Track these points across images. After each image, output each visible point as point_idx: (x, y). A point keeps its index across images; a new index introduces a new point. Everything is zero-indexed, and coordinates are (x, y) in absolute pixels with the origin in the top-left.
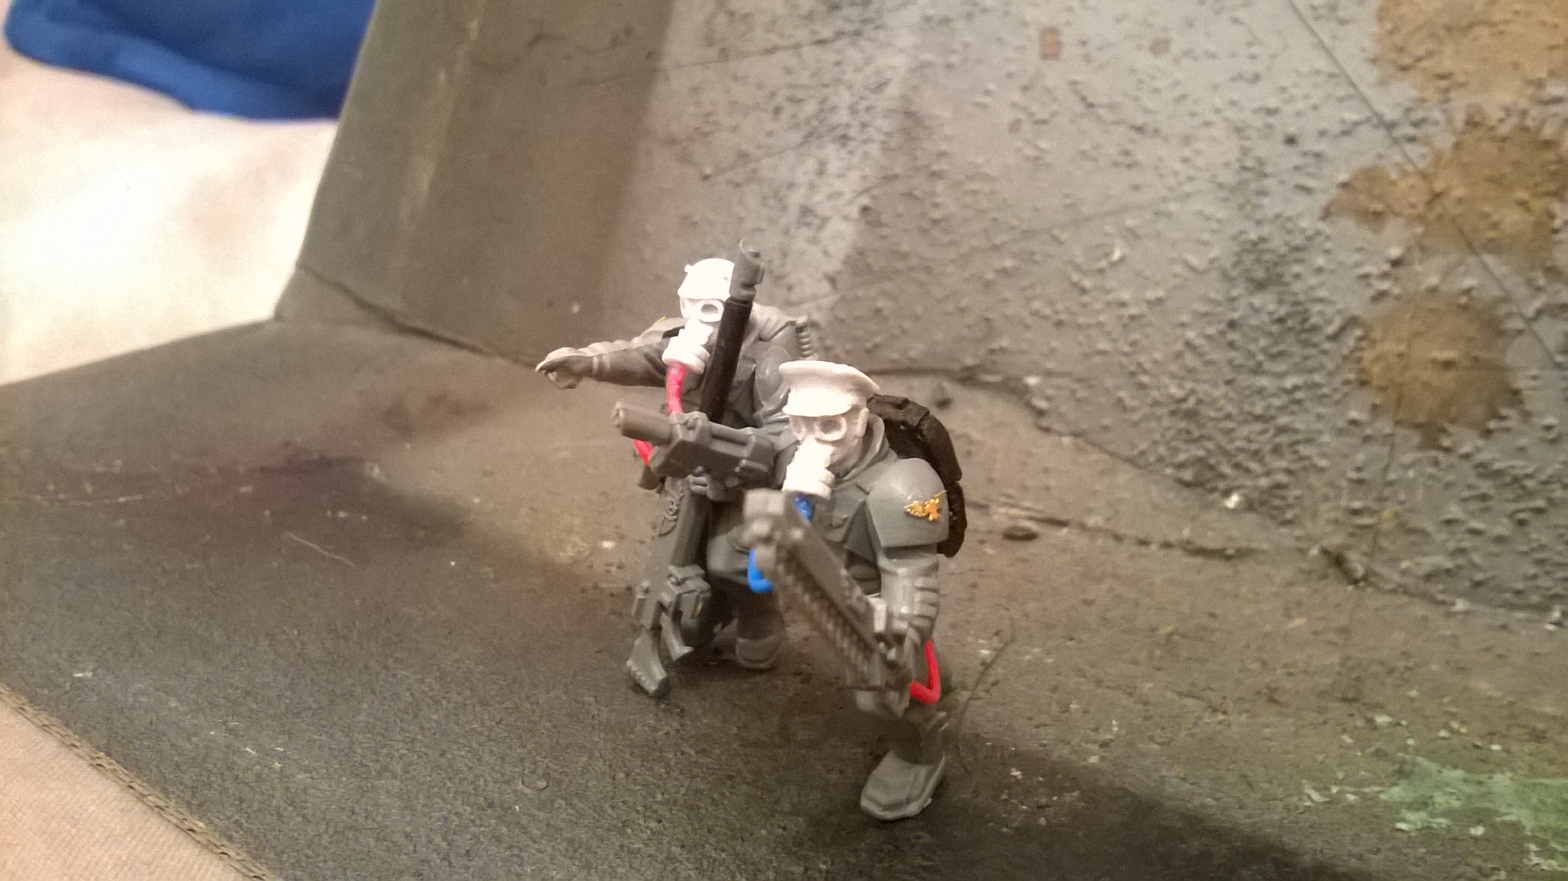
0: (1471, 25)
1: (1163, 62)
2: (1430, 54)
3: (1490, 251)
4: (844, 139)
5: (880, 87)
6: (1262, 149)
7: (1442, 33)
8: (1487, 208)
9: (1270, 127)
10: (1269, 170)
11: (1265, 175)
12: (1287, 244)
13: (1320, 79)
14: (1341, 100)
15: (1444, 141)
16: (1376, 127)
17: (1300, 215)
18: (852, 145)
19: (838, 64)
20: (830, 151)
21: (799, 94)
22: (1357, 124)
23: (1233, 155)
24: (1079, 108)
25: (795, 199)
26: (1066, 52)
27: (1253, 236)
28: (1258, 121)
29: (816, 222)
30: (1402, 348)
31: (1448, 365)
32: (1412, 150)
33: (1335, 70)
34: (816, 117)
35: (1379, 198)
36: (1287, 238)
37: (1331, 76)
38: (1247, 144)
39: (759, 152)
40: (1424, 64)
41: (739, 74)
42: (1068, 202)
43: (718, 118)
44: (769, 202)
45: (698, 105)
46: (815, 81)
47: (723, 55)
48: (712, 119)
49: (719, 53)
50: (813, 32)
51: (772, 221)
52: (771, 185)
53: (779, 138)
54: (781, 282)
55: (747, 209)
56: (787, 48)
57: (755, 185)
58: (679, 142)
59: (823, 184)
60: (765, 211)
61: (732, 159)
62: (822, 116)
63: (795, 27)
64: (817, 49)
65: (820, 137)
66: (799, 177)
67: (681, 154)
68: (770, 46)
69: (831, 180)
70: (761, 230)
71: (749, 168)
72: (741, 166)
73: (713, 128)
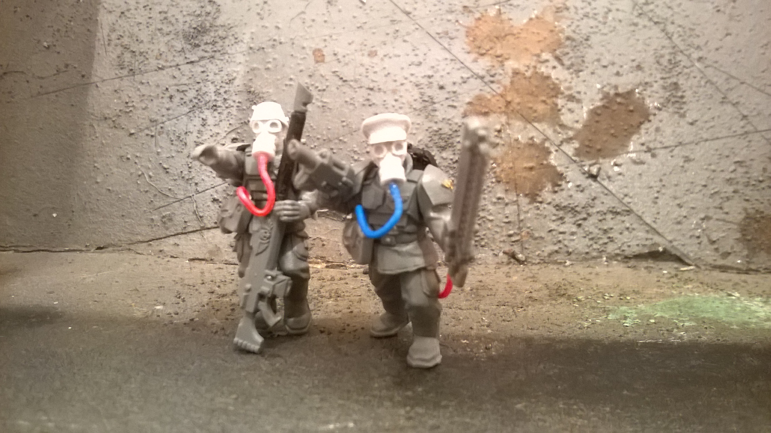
0: (506, 35)
1: (376, 60)
2: (491, 48)
3: (536, 122)
4: (215, 107)
5: (230, 82)
6: (429, 92)
7: (495, 39)
8: (530, 105)
9: (431, 83)
10: (435, 101)
11: (434, 103)
12: (451, 130)
13: (448, 62)
14: (459, 69)
15: (507, 82)
16: (476, 79)
17: (453, 117)
18: (220, 110)
19: (203, 72)
20: (207, 114)
21: (182, 88)
22: (468, 78)
23: (417, 96)
24: (340, 83)
26: (327, 59)
27: (435, 128)
28: (425, 81)
30: (511, 165)
31: (531, 169)
32: (494, 86)
33: (454, 58)
34: (195, 98)
35: (485, 106)
36: (451, 127)
37: (452, 60)
38: (422, 91)
39: (164, 119)
40: (490, 52)
41: (143, 81)
42: (344, 124)
43: (134, 104)
44: (174, 142)
45: (120, 98)
46: (191, 81)
47: (131, 73)
48: (130, 104)
49: (129, 72)
50: (186, 58)
51: (178, 152)
52: (174, 134)
53: (174, 110)
54: (190, 182)
55: (161, 147)
56: (171, 67)
57: (164, 135)
58: (110, 118)
59: (207, 130)
60: (173, 148)
61: (147, 123)
62: (199, 97)
63: (174, 56)
64: (189, 66)
65: (201, 108)
66: (191, 128)
67: (112, 125)
68: (160, 66)
69: (211, 128)
70: (173, 157)
71: (159, 127)
72: (153, 126)
73: (131, 109)
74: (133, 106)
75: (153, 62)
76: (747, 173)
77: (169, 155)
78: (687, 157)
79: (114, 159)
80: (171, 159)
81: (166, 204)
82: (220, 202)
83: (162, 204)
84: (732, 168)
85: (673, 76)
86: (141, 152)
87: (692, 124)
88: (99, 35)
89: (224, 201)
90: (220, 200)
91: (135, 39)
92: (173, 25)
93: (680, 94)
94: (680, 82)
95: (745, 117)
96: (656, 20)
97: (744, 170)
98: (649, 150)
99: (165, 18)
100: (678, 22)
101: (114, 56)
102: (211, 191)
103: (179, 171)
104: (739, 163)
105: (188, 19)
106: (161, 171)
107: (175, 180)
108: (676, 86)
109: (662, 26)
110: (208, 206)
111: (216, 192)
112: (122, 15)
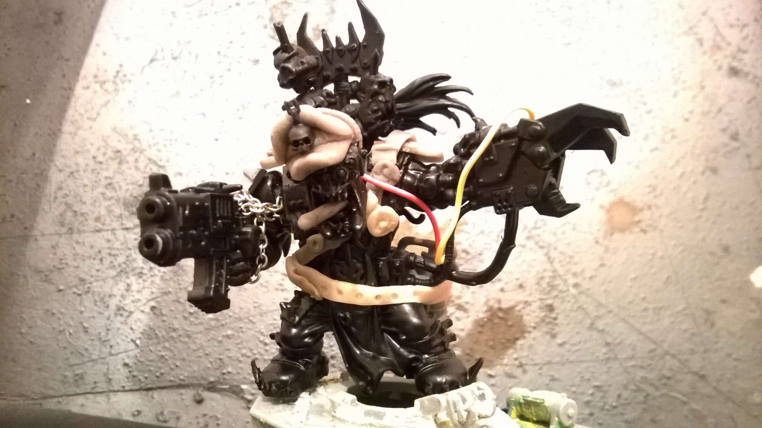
18: (144, 277)
20: (132, 279)
21: (114, 252)
25: (114, 303)
29: (126, 314)
34: (124, 263)
39: (92, 279)
41: (80, 241)
42: (256, 305)
43: (68, 261)
44: (98, 303)
45: (55, 254)
46: (124, 247)
47: (70, 231)
48: (64, 261)
49: (67, 230)
50: (122, 224)
51: (100, 313)
52: (99, 295)
53: (103, 272)
54: (106, 343)
55: (85, 307)
56: (107, 230)
57: (89, 295)
58: (43, 272)
59: (129, 295)
60: (95, 308)
61: (76, 282)
62: (128, 263)
63: (112, 221)
64: (125, 232)
65: (127, 273)
66: (115, 291)
67: (44, 278)
68: (97, 229)
69: (134, 294)
70: (94, 317)
71: (86, 286)
72: (81, 285)
73: (64, 266)
74: (67, 264)
75: (92, 224)
76: (603, 397)
77: (91, 315)
78: (552, 376)
79: (41, 312)
80: (92, 320)
81: (80, 362)
82: (131, 367)
83: (77, 361)
84: (590, 392)
85: (549, 298)
86: (66, 308)
87: (561, 345)
88: (47, 191)
89: (134, 367)
90: (131, 364)
91: (79, 199)
92: (116, 191)
93: (553, 315)
94: (555, 305)
95: (607, 344)
96: (541, 244)
97: (601, 394)
98: (521, 366)
99: (110, 184)
100: (561, 248)
101: (57, 213)
102: (123, 355)
103: (97, 332)
104: (597, 387)
105: (130, 187)
106: (81, 330)
107: (92, 340)
108: (551, 308)
109: (545, 251)
110: (119, 370)
111: (128, 357)
112: (71, 176)
